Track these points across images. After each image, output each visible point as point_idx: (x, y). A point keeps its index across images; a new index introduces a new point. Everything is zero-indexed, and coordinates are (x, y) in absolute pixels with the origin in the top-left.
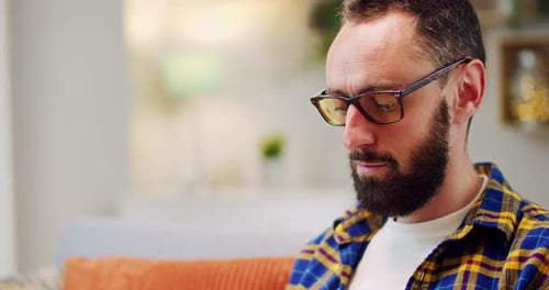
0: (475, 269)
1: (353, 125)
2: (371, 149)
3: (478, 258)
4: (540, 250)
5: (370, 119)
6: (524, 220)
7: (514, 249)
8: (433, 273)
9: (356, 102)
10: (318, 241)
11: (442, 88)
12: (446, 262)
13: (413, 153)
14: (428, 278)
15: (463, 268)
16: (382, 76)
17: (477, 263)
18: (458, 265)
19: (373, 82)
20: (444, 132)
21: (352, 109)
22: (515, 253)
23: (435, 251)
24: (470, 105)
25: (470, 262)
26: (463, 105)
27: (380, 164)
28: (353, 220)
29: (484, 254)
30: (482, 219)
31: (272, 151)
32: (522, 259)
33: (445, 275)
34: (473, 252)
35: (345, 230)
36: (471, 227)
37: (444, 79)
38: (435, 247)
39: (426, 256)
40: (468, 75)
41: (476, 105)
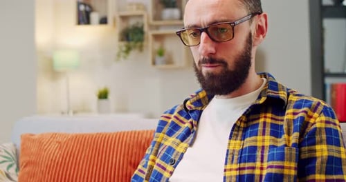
0: (268, 120)
1: (205, 42)
2: (213, 56)
3: (269, 115)
4: (305, 109)
5: (213, 40)
6: (291, 96)
7: (289, 109)
8: (245, 122)
9: (206, 30)
10: (172, 112)
11: (250, 25)
12: (251, 117)
13: (236, 59)
14: (242, 125)
15: (262, 120)
16: (222, 15)
17: (269, 118)
18: (259, 118)
19: (217, 18)
20: (250, 49)
21: (204, 35)
22: (290, 111)
23: (248, 110)
24: (261, 36)
25: (265, 117)
26: (258, 36)
27: (217, 64)
28: (195, 99)
29: (272, 113)
30: (271, 94)
31: (103, 96)
32: (294, 114)
33: (251, 123)
34: (266, 112)
35: (192, 104)
36: (266, 98)
37: (251, 20)
38: (247, 108)
39: (243, 113)
40: (261, 21)
41: (263, 37)
